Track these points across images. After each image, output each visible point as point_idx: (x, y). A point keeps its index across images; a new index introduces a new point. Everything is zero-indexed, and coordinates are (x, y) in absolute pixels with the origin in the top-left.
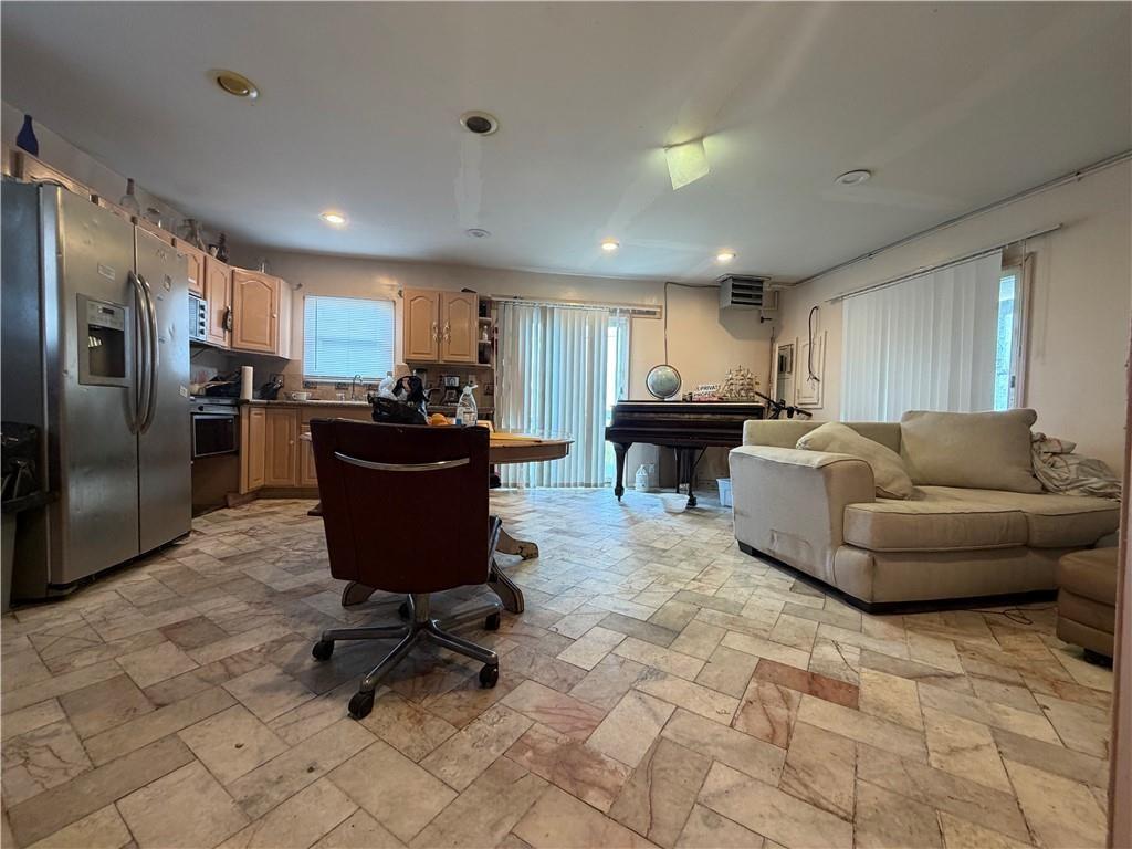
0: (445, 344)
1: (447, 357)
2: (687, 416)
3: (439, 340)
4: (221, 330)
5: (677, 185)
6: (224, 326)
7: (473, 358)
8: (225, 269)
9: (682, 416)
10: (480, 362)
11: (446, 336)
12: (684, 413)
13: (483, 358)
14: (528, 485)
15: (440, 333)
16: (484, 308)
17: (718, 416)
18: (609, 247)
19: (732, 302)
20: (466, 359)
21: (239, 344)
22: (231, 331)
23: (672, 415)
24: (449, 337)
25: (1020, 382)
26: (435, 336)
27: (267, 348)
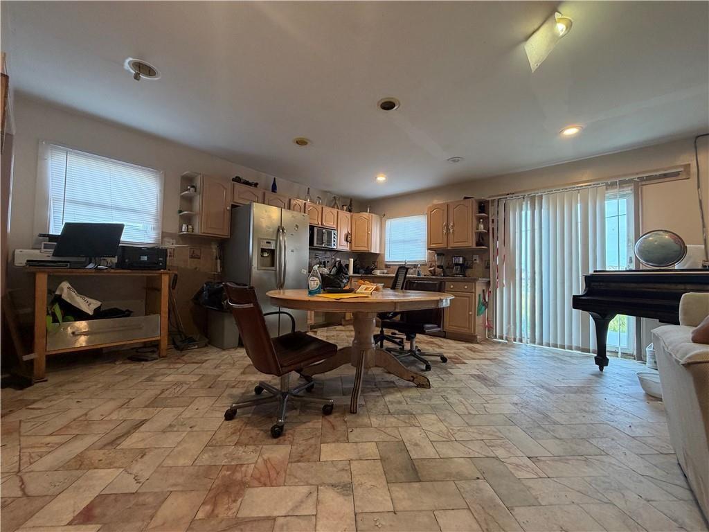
0: (451, 236)
1: (452, 245)
3: (448, 234)
4: (346, 243)
6: (347, 241)
8: (349, 215)
10: (477, 245)
11: (451, 230)
13: (479, 243)
14: (515, 340)
15: (448, 229)
16: (483, 207)
18: (571, 132)
20: (466, 245)
21: (354, 248)
22: (350, 243)
24: (453, 231)
26: (445, 231)
27: (365, 249)
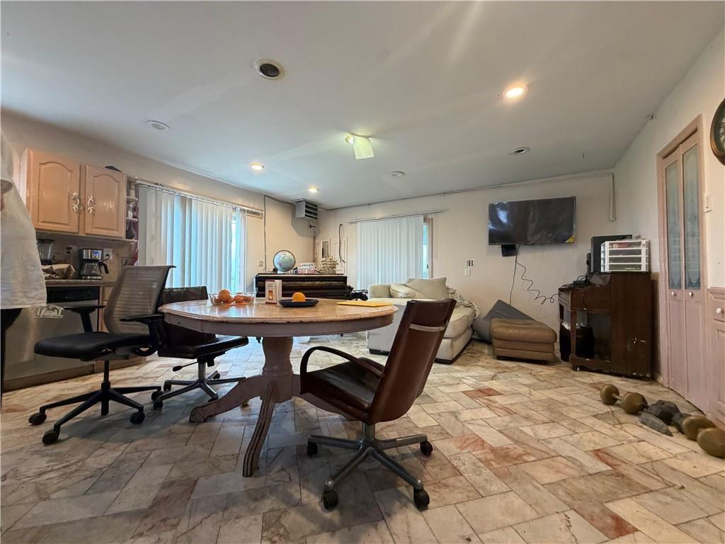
0: (87, 216)
1: (90, 230)
2: (306, 283)
3: (81, 212)
5: (357, 157)
7: (122, 234)
9: (303, 283)
10: (127, 238)
11: (89, 208)
12: (304, 281)
13: (129, 235)
15: (81, 204)
17: (324, 283)
19: (306, 215)
20: (114, 234)
23: (297, 283)
24: (94, 210)
25: (430, 266)
26: (75, 207)
